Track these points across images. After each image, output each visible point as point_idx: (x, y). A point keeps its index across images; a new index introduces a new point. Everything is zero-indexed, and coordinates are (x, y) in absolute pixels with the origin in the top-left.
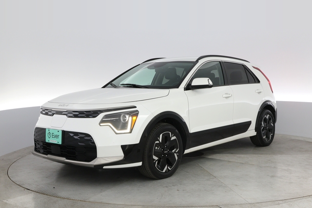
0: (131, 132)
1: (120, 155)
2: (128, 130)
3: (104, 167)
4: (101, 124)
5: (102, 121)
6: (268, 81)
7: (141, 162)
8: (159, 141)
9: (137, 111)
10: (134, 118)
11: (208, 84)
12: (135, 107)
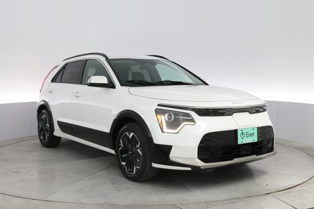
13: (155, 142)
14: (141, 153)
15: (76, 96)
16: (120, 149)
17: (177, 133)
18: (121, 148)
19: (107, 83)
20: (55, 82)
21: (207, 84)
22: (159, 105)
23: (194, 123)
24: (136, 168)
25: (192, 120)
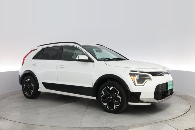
13: (131, 91)
14: (120, 97)
15: (61, 67)
16: (101, 96)
17: (143, 85)
18: (103, 96)
19: (88, 59)
20: (36, 59)
21: (128, 60)
22: (131, 71)
23: (150, 80)
24: (116, 106)
25: (150, 78)
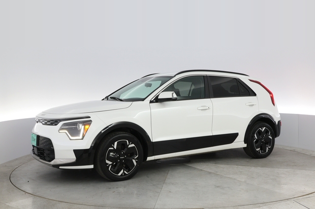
0: (82, 139)
1: (73, 158)
2: (81, 137)
3: (60, 167)
4: (60, 131)
5: (61, 129)
6: (270, 93)
7: (93, 165)
8: (113, 147)
9: (91, 121)
10: (87, 127)
11: (171, 97)
12: (90, 117)
